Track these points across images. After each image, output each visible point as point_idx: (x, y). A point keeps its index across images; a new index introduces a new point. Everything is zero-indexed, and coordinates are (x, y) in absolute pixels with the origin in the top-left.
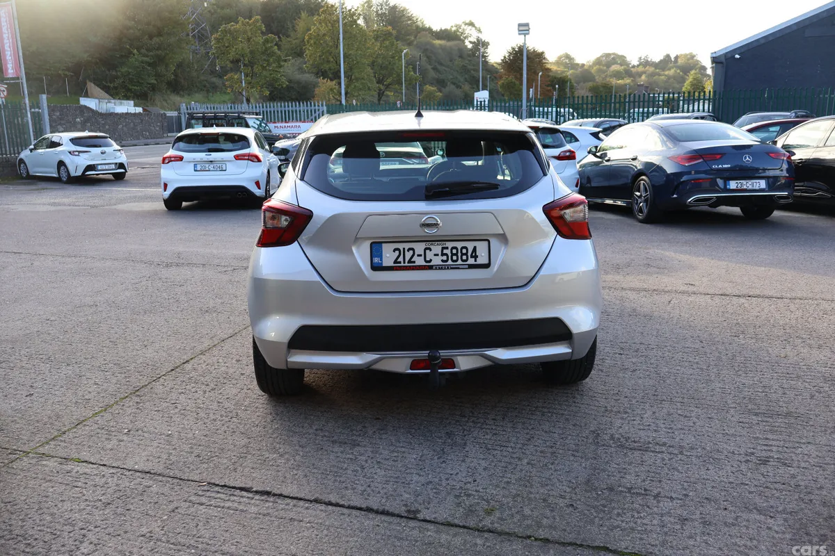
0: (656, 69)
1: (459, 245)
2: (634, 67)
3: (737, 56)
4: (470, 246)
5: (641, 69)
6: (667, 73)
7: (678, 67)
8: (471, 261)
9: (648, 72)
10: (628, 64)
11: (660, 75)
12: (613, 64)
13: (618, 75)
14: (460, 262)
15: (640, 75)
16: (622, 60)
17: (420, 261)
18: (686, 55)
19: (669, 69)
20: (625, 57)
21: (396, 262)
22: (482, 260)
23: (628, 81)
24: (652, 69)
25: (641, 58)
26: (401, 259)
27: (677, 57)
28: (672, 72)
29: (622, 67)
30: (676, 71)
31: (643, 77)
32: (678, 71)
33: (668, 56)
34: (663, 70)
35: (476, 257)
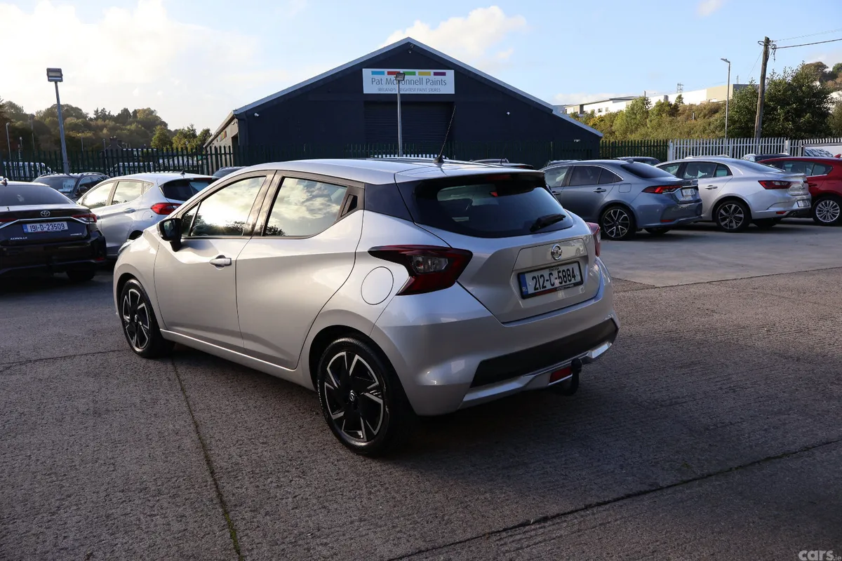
0: (116, 123)
1: (565, 268)
2: (91, 119)
3: (256, 115)
4: (570, 267)
5: (100, 122)
6: (128, 127)
7: (139, 122)
8: (573, 281)
9: (108, 126)
10: (84, 116)
11: (122, 129)
12: (68, 117)
13: (75, 127)
14: (568, 283)
15: (101, 128)
16: (77, 112)
17: (549, 286)
18: (144, 111)
19: (131, 124)
20: (81, 110)
21: (535, 289)
22: (578, 279)
23: (89, 134)
24: (112, 123)
25: (97, 111)
26: (538, 286)
27: (135, 112)
28: (133, 127)
29: (80, 120)
30: (137, 126)
31: (105, 131)
32: (140, 126)
33: (126, 111)
34: (124, 123)
35: (574, 277)
